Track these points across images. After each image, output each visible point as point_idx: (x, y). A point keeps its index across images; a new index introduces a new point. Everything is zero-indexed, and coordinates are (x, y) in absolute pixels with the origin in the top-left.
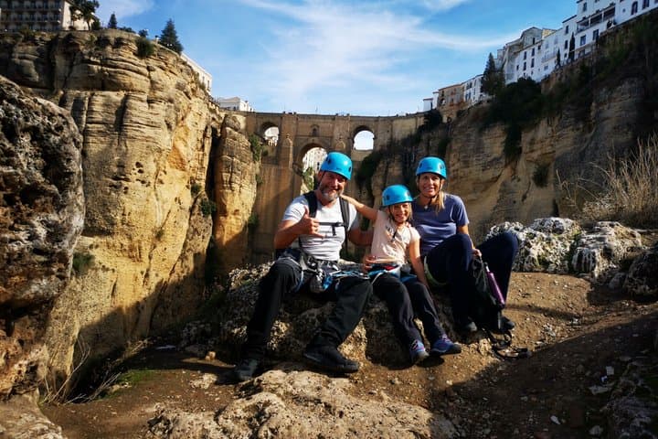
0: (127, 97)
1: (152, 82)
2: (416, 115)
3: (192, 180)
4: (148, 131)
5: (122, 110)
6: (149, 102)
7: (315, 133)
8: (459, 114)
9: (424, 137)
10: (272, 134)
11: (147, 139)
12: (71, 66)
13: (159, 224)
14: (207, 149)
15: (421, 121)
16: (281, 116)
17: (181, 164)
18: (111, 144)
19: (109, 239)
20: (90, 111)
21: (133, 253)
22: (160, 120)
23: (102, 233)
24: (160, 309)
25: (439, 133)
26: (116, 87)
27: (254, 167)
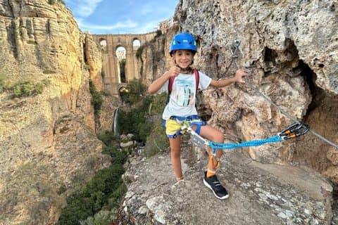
0: (49, 20)
1: (57, 15)
2: (153, 33)
3: (79, 58)
4: (61, 34)
5: (48, 25)
6: (58, 22)
7: (119, 41)
8: (167, 30)
9: (157, 39)
10: (104, 43)
11: (61, 37)
12: (21, 7)
13: (71, 70)
14: (82, 46)
15: (155, 34)
16: (106, 36)
17: (74, 50)
18: (47, 39)
19: (55, 75)
20: (34, 25)
21: (65, 80)
22: (64, 29)
23: (51, 72)
24: (79, 100)
25: (161, 37)
26: (43, 16)
27: (100, 54)
